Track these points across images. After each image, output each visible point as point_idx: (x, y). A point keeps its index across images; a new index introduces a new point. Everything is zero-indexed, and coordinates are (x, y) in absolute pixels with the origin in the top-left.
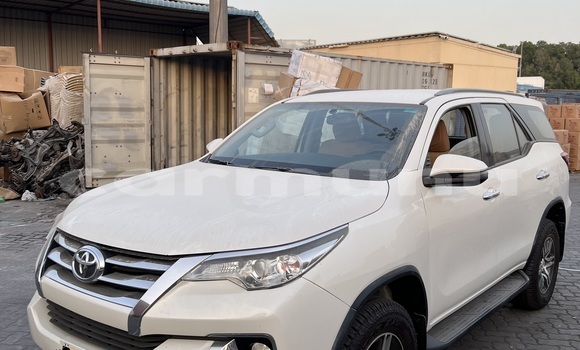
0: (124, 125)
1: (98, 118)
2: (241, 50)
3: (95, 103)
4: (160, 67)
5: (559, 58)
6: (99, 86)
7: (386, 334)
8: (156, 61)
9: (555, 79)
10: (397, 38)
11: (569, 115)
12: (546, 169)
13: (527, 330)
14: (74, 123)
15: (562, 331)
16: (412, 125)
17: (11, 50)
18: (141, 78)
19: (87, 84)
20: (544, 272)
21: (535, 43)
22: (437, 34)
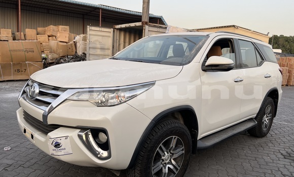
0: (102, 55)
1: (92, 51)
2: (147, 25)
3: (91, 46)
4: (117, 33)
5: (289, 42)
6: (93, 39)
7: (174, 137)
8: (116, 30)
9: (287, 51)
10: (217, 28)
11: (289, 61)
12: (270, 74)
13: (254, 145)
14: (84, 53)
15: (272, 147)
16: (201, 43)
17: (67, 27)
18: (109, 37)
19: (88, 38)
20: (266, 121)
21: (279, 36)
22: (234, 26)
